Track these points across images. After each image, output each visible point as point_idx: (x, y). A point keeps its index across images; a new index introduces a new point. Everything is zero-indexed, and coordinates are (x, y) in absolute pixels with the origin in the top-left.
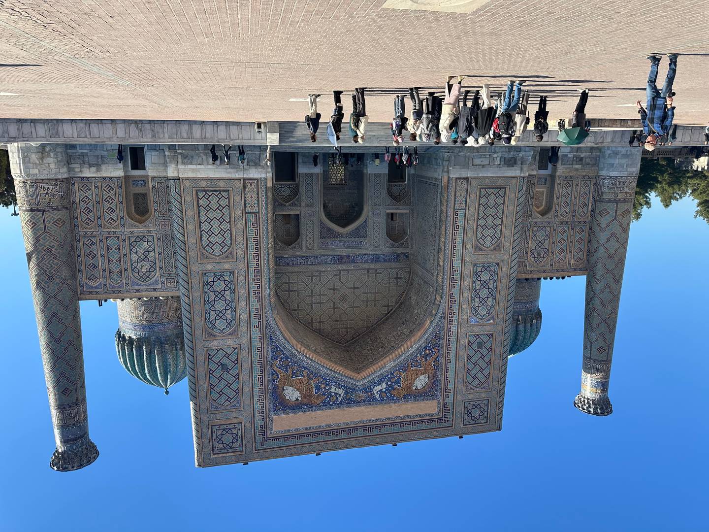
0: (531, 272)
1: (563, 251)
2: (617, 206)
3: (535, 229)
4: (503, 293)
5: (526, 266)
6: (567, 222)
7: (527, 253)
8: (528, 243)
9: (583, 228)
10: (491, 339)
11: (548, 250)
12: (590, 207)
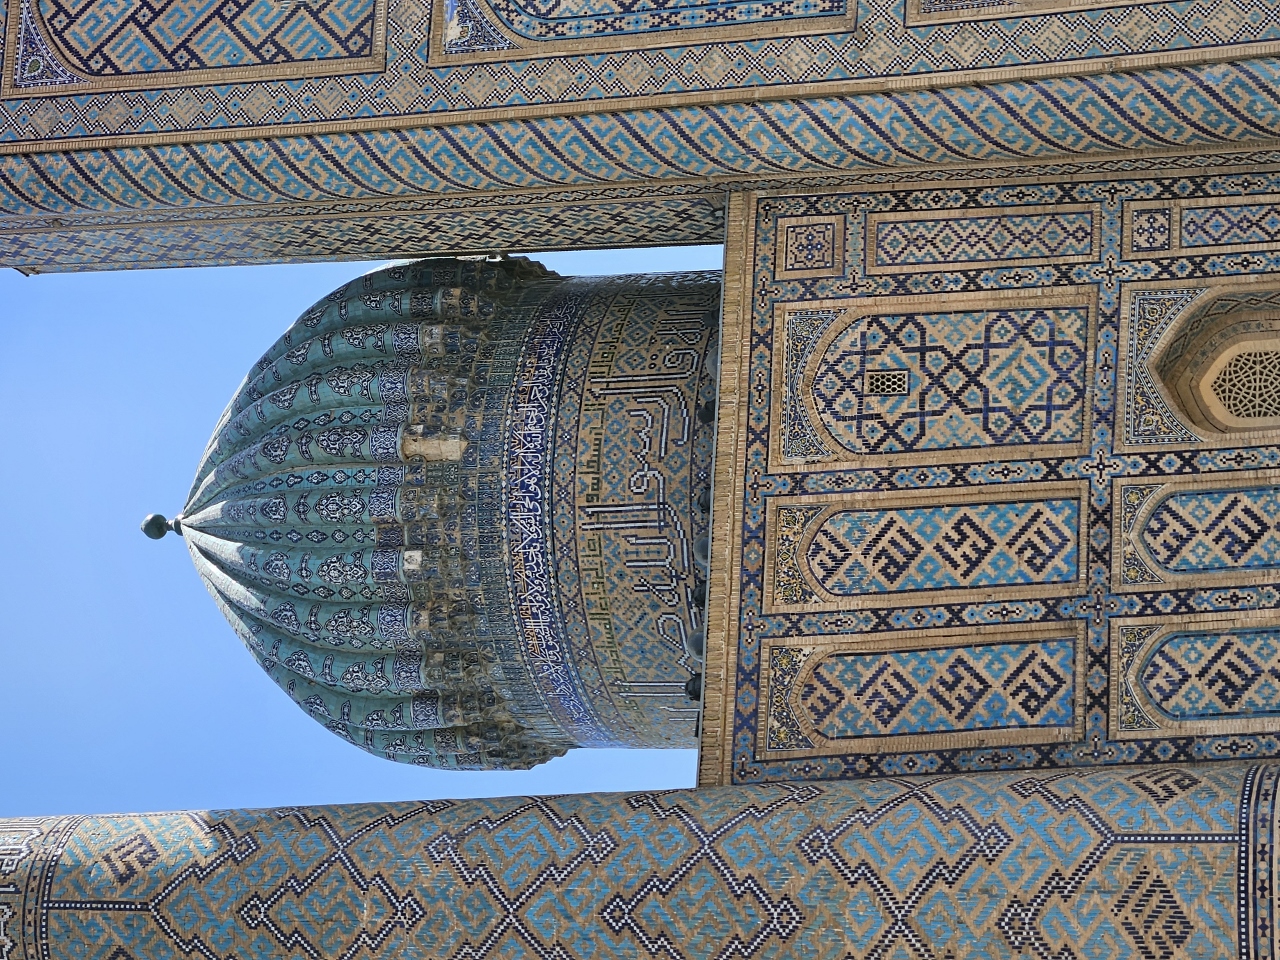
0: (763, 339)
1: (894, 569)
2: (1210, 839)
3: (1070, 327)
4: (635, 75)
5: (810, 290)
6: (1102, 556)
7: (902, 286)
8: (972, 284)
9: (1052, 703)
10: (337, 49)
11: (909, 448)
12: (1214, 727)
